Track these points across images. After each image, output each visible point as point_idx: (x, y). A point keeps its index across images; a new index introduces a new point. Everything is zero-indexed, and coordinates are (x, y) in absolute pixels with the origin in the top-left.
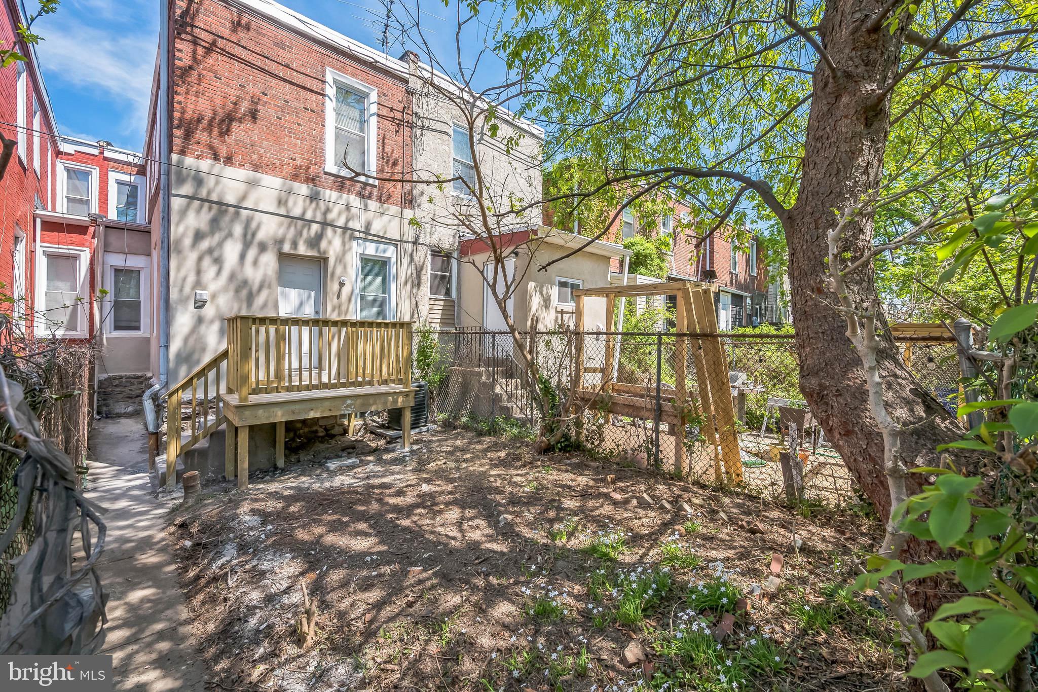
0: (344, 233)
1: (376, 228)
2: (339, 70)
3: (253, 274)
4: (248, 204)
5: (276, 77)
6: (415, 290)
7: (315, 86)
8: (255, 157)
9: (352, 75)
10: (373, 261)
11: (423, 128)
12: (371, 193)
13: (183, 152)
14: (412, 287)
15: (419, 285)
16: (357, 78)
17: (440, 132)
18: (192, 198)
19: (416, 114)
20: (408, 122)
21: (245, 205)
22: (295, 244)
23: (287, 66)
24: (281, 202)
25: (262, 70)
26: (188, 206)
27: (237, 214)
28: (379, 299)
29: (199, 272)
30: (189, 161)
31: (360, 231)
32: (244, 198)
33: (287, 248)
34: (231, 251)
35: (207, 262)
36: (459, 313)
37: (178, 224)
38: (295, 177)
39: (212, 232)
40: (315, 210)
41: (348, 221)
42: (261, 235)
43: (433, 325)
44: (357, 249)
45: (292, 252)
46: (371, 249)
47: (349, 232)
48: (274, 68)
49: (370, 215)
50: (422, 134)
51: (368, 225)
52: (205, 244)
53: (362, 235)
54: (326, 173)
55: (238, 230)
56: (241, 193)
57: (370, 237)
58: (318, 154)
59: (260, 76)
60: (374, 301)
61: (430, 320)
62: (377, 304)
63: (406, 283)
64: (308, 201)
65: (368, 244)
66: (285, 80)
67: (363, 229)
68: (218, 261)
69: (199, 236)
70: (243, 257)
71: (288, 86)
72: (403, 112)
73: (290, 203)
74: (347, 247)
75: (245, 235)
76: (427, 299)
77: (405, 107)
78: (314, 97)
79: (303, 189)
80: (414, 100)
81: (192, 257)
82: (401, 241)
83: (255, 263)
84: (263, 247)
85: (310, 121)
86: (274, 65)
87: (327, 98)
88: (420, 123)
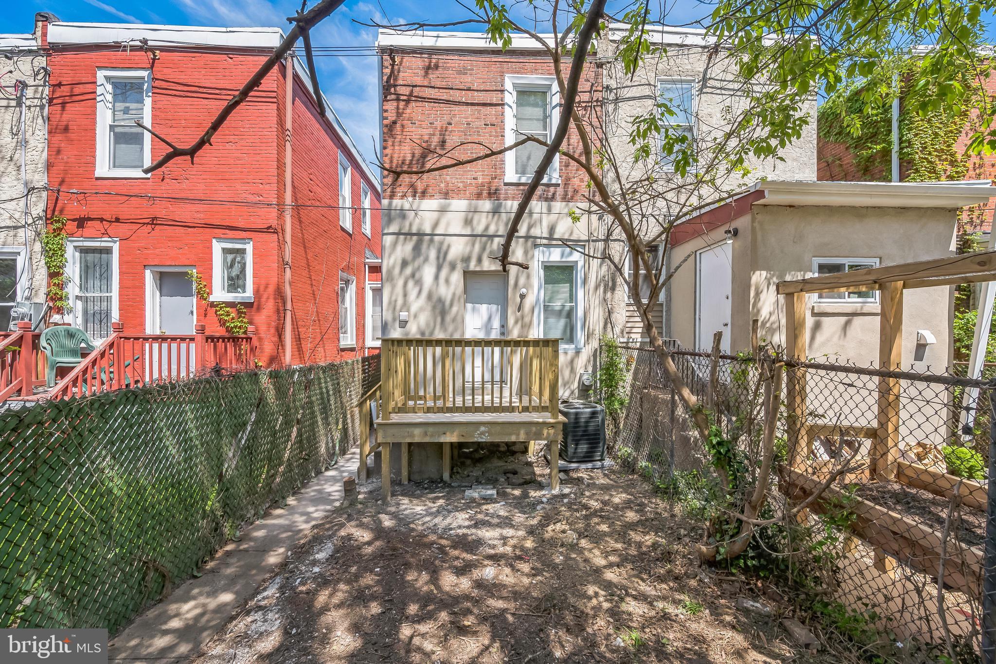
0: (526, 241)
1: (561, 231)
2: (518, 73)
3: (445, 292)
4: (439, 231)
5: (460, 103)
6: (609, 295)
7: (494, 98)
8: (442, 185)
9: (532, 73)
10: (558, 267)
11: (617, 100)
12: (554, 194)
13: (392, 197)
14: (605, 292)
15: (613, 289)
16: (537, 74)
17: (640, 98)
18: (398, 234)
19: (608, 87)
20: (597, 101)
21: (438, 232)
22: (480, 260)
23: (469, 89)
24: (468, 222)
25: (448, 102)
26: (397, 240)
27: (432, 241)
28: (567, 308)
29: (405, 295)
30: (397, 202)
31: (541, 238)
32: (436, 225)
33: (473, 266)
34: (428, 273)
35: (411, 284)
36: (668, 320)
37: (390, 256)
38: (479, 196)
39: (414, 259)
40: (497, 224)
41: (530, 228)
42: (451, 256)
43: (633, 336)
44: (539, 257)
45: (478, 269)
46: (556, 256)
47: (532, 239)
48: (456, 96)
49: (553, 217)
50: (615, 109)
51: (552, 230)
52: (408, 271)
53: (545, 242)
54: (506, 184)
55: (433, 254)
56: (433, 221)
57: (554, 242)
58: (498, 167)
59: (445, 108)
60: (560, 311)
61: (628, 330)
62: (564, 313)
63: (597, 287)
64: (490, 215)
65: (552, 249)
66: (467, 104)
67: (545, 235)
68: (419, 283)
69: (404, 264)
70: (437, 277)
71: (470, 108)
72: (590, 92)
73: (475, 222)
74: (529, 256)
75: (438, 258)
76: (623, 304)
77: (593, 85)
78: (492, 110)
79: (486, 205)
80: (605, 72)
81: (400, 283)
82: (588, 241)
83: (447, 281)
84: (453, 267)
85: (491, 136)
86: (457, 93)
87: (506, 107)
88: (612, 96)
